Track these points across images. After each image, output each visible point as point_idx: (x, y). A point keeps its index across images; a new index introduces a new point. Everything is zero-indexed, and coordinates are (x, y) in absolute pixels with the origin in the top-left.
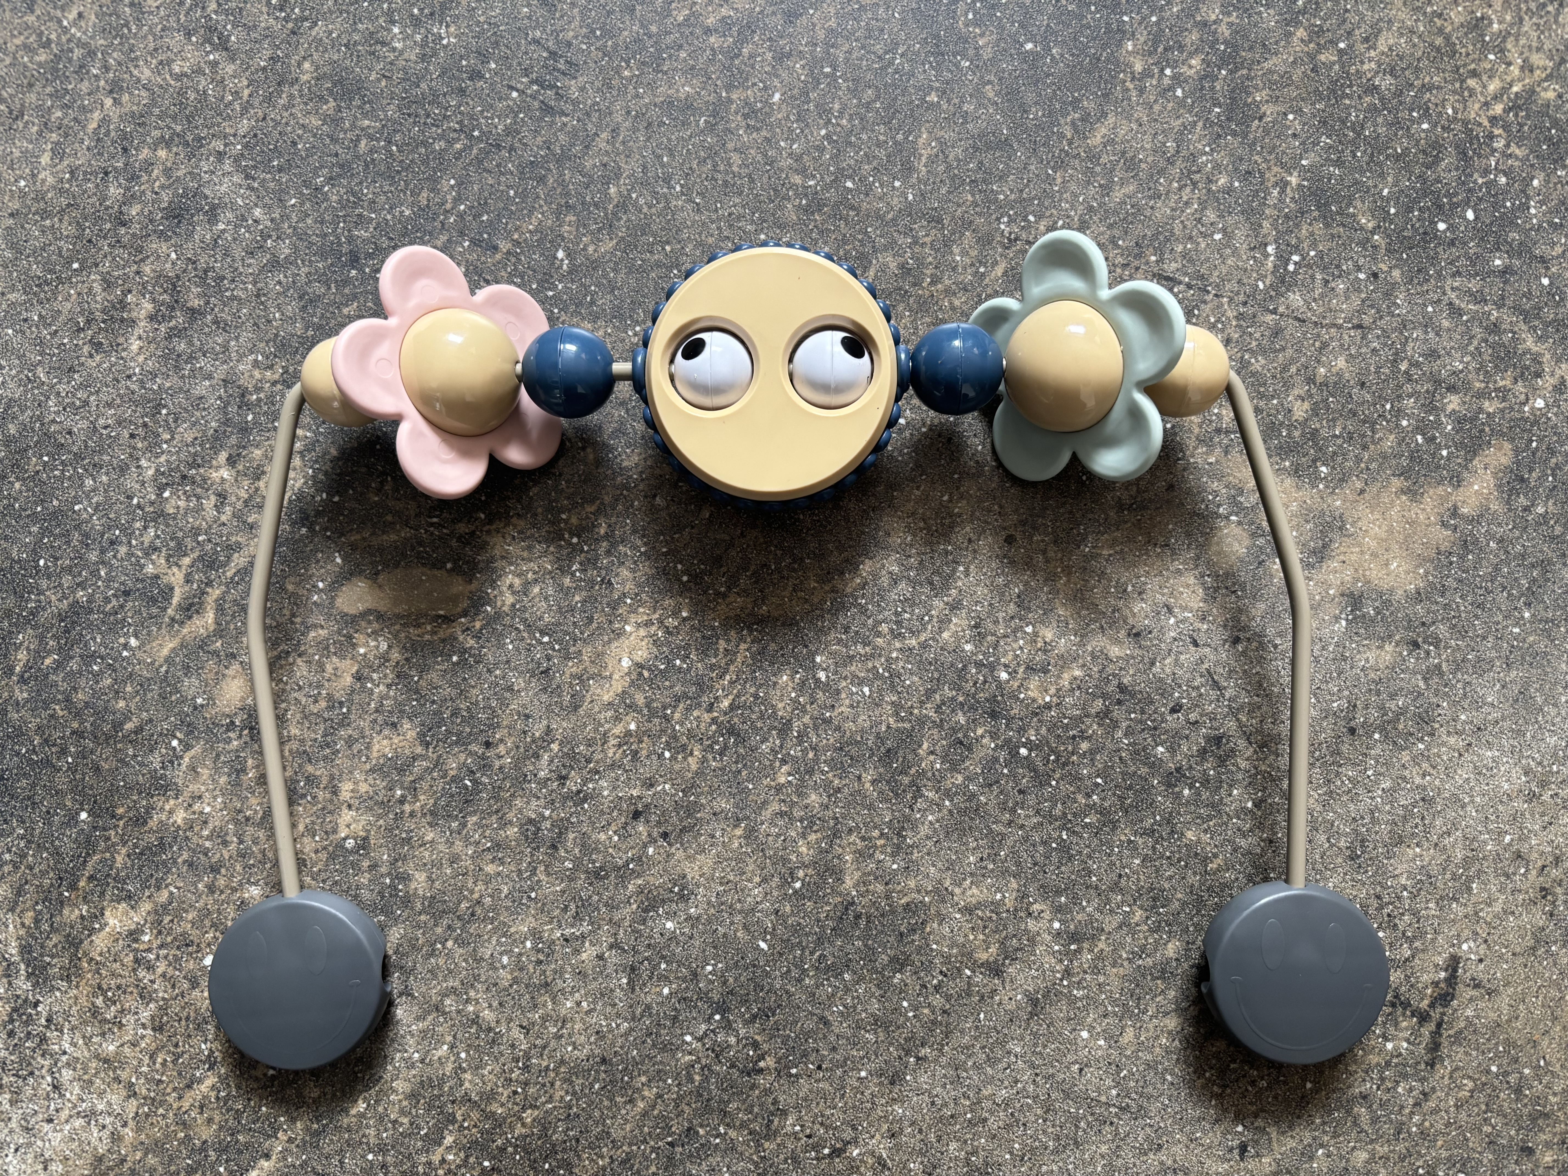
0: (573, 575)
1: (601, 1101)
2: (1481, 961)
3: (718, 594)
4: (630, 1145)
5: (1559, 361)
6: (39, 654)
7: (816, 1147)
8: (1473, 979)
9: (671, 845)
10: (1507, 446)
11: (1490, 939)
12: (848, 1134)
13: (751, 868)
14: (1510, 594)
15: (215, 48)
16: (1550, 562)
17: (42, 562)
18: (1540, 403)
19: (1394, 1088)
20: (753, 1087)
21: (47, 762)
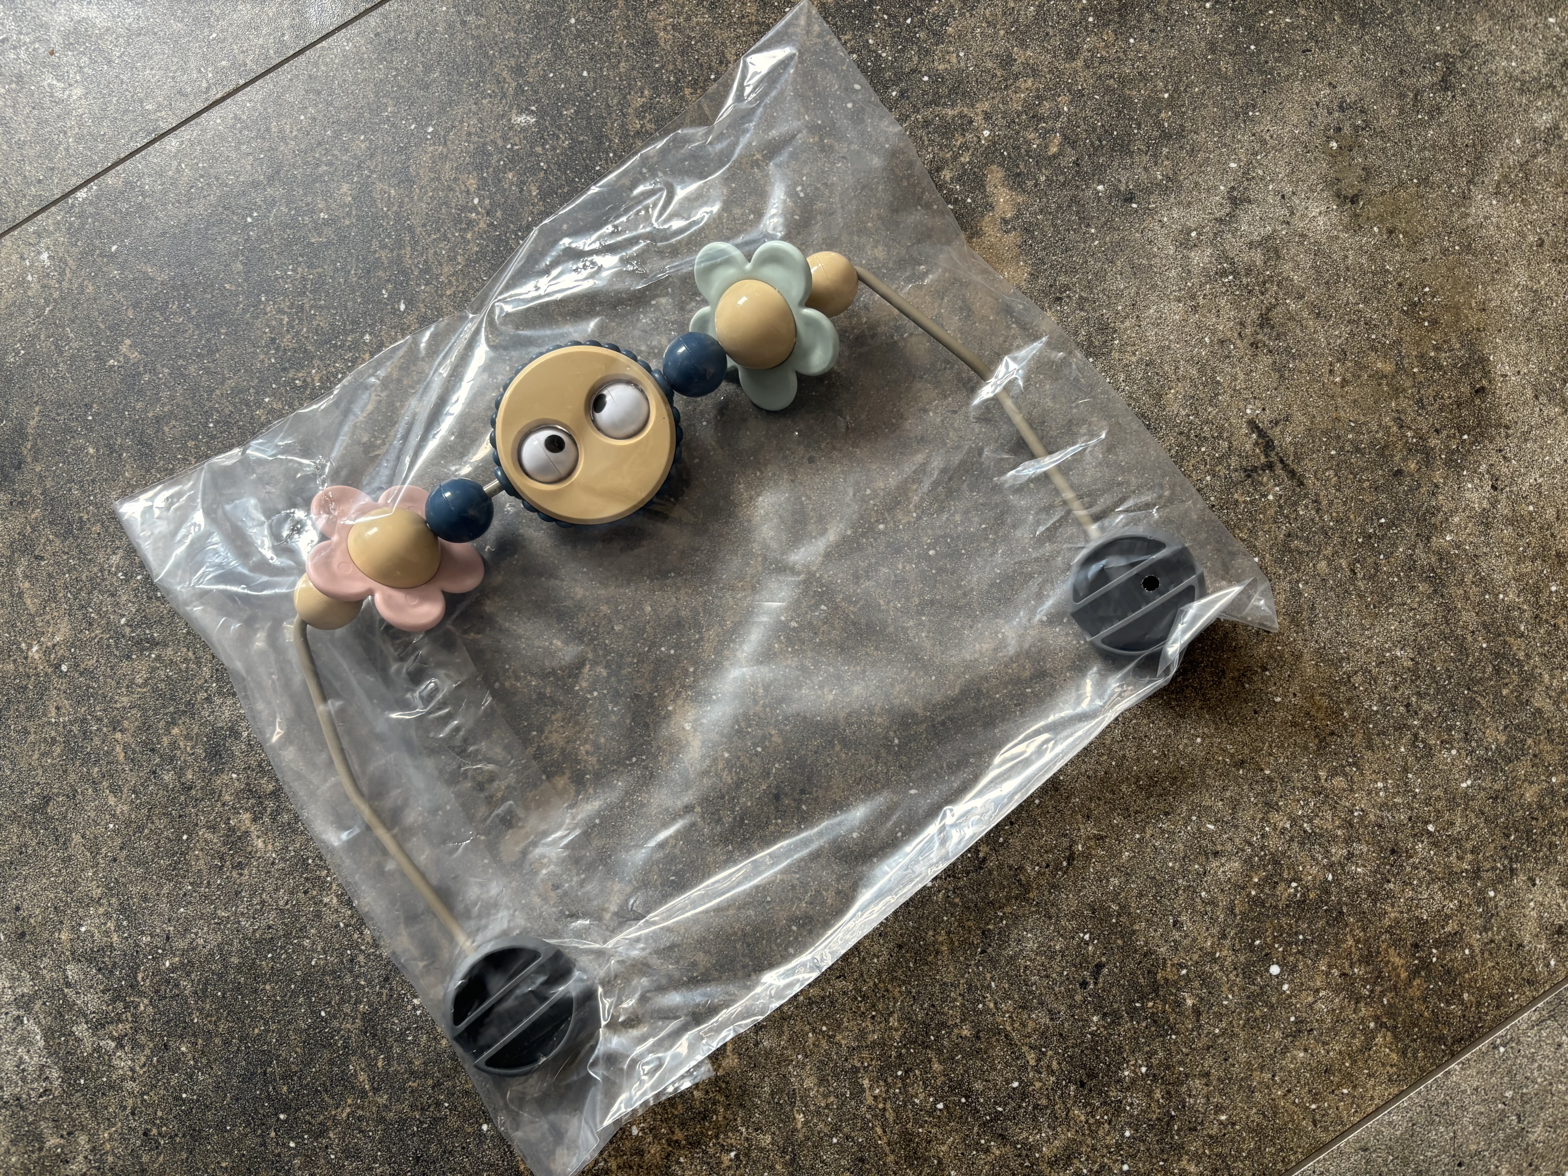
0: (613, 712)
1: (922, 970)
2: (1264, 409)
3: (697, 641)
4: (962, 977)
5: (973, 106)
6: (371, 1066)
7: (1058, 868)
8: (1271, 422)
9: (810, 793)
10: (994, 167)
11: (1255, 394)
12: (1065, 842)
13: (863, 760)
14: (1074, 230)
15: (151, 649)
16: (1075, 196)
17: (323, 1014)
18: (986, 133)
19: (1298, 515)
20: (990, 872)
21: (436, 1120)
